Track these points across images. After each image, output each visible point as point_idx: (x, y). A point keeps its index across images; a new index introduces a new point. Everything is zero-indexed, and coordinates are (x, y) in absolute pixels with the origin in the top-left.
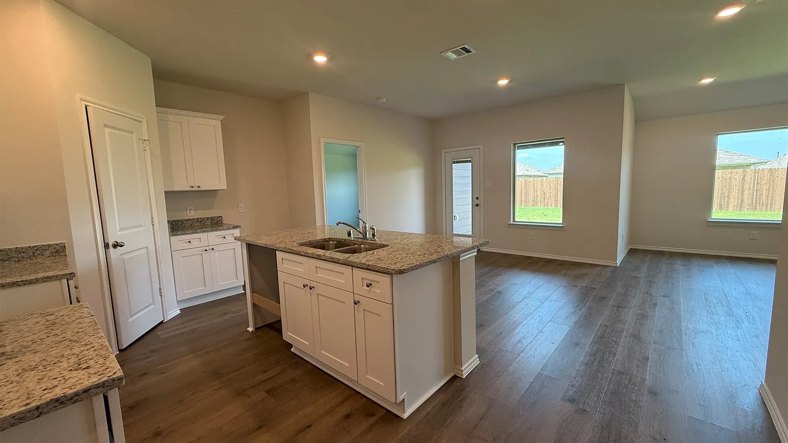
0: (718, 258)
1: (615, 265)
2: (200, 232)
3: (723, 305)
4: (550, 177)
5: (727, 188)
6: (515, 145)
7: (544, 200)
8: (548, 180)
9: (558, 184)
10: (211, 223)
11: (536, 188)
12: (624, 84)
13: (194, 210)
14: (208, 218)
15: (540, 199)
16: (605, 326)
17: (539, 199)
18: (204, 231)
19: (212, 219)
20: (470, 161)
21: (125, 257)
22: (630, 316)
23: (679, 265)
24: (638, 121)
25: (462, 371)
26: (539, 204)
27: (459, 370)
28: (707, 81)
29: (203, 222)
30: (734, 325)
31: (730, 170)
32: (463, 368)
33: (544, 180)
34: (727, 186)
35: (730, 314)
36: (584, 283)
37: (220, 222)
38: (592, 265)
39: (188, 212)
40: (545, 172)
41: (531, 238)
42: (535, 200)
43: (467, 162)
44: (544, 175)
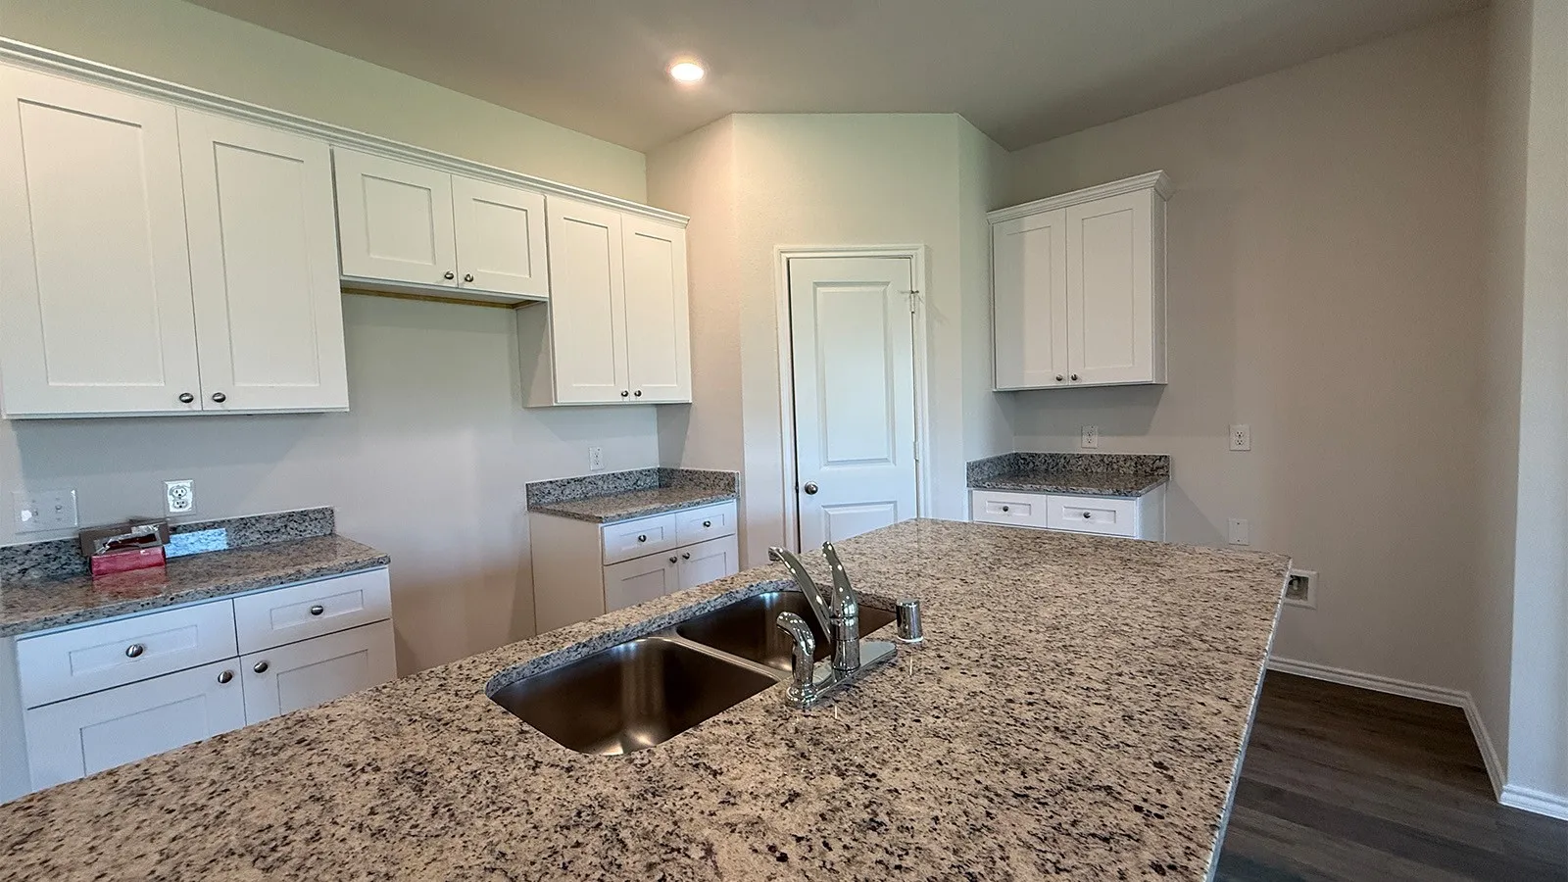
2: (1028, 491)
10: (1136, 473)
13: (1100, 433)
14: (1127, 458)
18: (1039, 490)
19: (1139, 461)
21: (831, 512)
29: (1115, 466)
37: (1161, 472)
39: (1085, 437)
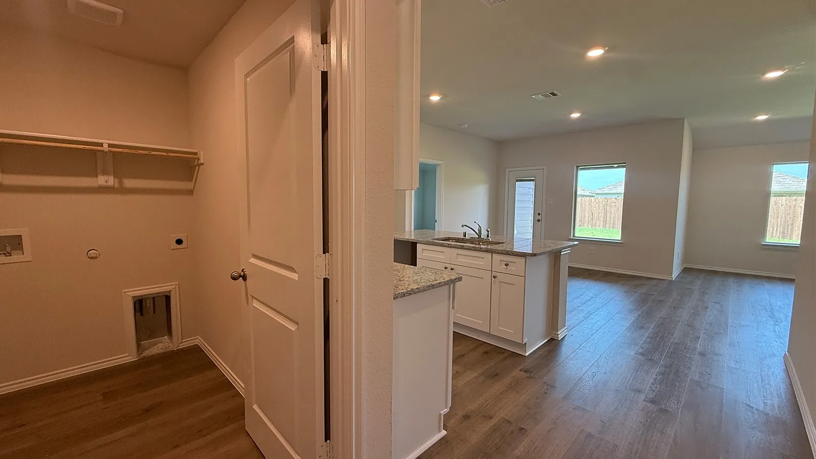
0: (770, 279)
1: (670, 279)
3: (767, 311)
4: (599, 197)
5: (791, 216)
6: (577, 167)
7: (592, 220)
8: (597, 200)
9: (607, 204)
11: (583, 208)
12: (684, 119)
15: (587, 220)
16: (664, 318)
17: (587, 218)
20: (533, 180)
22: (684, 314)
23: (731, 282)
24: (696, 149)
25: (558, 335)
26: (586, 225)
27: (556, 334)
28: (762, 118)
30: (773, 323)
31: (795, 198)
32: (559, 333)
33: (593, 200)
34: (791, 214)
35: (772, 316)
36: (644, 290)
38: (648, 278)
40: (592, 192)
41: (590, 252)
42: (582, 220)
43: (531, 180)
44: (591, 194)
